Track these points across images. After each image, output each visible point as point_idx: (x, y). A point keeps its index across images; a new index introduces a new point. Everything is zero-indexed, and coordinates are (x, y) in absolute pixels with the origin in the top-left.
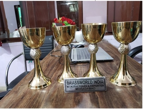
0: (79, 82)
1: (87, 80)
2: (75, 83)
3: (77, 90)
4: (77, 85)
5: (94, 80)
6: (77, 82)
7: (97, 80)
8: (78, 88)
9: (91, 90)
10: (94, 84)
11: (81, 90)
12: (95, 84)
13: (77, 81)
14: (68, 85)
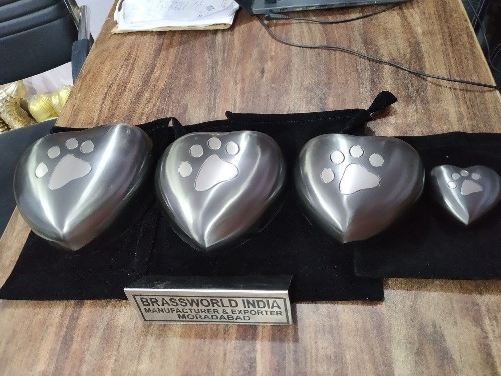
0: (186, 302)
1: (219, 299)
2: (170, 303)
3: (184, 319)
4: (180, 308)
5: (245, 299)
6: (178, 301)
7: (255, 299)
8: (186, 315)
9: (234, 320)
10: (245, 309)
11: (199, 319)
12: (247, 308)
13: (177, 298)
14: (147, 307)
